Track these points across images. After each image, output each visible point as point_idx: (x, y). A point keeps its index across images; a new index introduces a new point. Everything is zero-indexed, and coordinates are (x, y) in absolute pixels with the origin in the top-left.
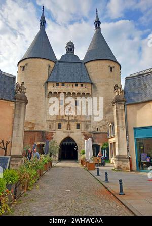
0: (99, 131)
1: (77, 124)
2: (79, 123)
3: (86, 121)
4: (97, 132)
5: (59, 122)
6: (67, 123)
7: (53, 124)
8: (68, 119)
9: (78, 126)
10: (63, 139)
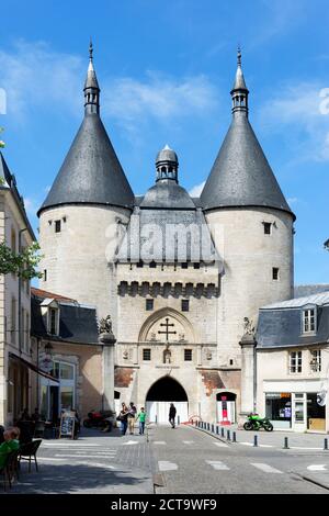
0: (233, 366)
1: (186, 350)
2: (189, 347)
3: (207, 345)
4: (230, 367)
5: (145, 347)
6: (164, 348)
7: (131, 350)
8: (164, 341)
9: (188, 355)
10: (155, 380)
